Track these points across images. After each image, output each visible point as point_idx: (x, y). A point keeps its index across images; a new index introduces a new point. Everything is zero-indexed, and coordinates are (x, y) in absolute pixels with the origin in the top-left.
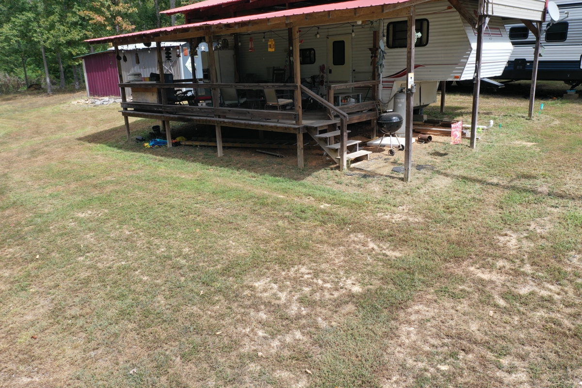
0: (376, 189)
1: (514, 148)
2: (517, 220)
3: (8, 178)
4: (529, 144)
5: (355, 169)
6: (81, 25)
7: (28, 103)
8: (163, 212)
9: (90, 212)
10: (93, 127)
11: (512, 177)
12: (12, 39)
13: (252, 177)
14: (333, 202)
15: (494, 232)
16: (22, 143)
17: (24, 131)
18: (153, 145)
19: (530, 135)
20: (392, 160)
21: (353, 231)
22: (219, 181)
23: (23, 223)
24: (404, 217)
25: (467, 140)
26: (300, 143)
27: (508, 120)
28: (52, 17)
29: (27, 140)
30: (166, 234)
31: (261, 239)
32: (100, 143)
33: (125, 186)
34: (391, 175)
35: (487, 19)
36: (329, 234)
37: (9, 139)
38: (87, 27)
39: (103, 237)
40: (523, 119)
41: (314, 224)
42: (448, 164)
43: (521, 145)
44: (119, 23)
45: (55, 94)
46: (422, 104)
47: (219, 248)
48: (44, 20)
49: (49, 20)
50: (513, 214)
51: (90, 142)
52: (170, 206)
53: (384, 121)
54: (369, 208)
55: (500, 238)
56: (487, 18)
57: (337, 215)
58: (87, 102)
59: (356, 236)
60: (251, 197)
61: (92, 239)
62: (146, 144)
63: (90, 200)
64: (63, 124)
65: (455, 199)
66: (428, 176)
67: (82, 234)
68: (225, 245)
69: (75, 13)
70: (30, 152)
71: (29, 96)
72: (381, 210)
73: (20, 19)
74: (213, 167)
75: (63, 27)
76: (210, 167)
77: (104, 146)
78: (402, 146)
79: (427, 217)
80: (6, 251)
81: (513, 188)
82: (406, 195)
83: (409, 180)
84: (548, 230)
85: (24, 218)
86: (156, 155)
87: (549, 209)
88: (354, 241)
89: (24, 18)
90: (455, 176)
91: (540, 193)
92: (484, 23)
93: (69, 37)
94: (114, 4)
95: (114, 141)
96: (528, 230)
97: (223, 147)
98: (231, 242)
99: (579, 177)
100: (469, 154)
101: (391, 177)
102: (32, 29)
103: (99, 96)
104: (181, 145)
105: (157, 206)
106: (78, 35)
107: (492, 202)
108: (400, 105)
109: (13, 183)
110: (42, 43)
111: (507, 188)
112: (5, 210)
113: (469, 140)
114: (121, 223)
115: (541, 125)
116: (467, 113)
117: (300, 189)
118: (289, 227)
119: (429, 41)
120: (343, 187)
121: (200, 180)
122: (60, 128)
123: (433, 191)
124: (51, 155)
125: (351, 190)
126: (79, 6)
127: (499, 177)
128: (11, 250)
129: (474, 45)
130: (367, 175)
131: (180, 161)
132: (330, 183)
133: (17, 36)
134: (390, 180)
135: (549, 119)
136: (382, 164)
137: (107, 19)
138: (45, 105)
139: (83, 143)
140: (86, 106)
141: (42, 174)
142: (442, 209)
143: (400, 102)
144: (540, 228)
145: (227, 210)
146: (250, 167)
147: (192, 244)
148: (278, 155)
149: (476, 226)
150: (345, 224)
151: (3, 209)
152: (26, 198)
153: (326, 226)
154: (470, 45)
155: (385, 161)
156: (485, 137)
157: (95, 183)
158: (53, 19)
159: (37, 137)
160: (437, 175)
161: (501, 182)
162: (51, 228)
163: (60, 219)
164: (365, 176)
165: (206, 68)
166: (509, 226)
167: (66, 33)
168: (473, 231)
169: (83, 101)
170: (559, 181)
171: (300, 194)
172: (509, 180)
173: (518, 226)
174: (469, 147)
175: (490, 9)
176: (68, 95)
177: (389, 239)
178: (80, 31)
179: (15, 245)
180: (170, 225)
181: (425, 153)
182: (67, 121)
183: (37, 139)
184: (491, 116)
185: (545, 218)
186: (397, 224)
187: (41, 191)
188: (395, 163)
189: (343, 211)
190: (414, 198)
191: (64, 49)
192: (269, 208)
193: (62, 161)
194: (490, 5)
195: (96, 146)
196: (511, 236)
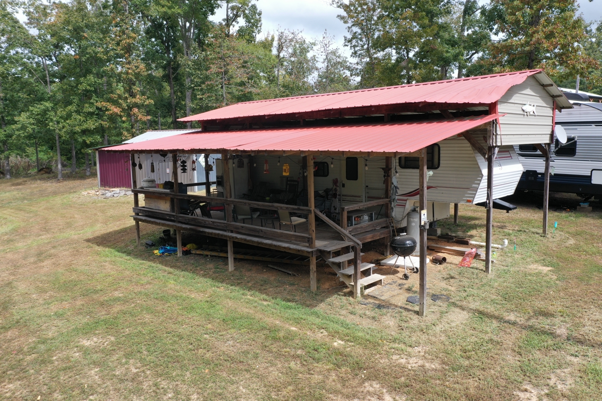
0: (391, 324)
1: (530, 275)
2: (537, 372)
3: (12, 288)
4: (546, 269)
5: (369, 296)
6: (97, 114)
7: (37, 190)
8: (172, 344)
9: (95, 339)
10: (102, 224)
11: (529, 313)
12: (28, 127)
13: (264, 300)
14: (347, 338)
15: (513, 386)
16: (29, 242)
17: (31, 227)
18: (163, 252)
19: (546, 257)
20: (406, 286)
21: (368, 379)
22: (230, 304)
23: (25, 349)
24: (421, 362)
25: (482, 262)
26: (313, 267)
27: (523, 236)
28: (70, 107)
29: (34, 238)
30: (174, 374)
31: (272, 385)
32: (109, 247)
33: (133, 305)
34: (406, 307)
35: (497, 150)
36: (343, 381)
37: (16, 235)
38: (103, 117)
39: (108, 375)
40: (537, 235)
41: (328, 367)
42: (464, 294)
43: (537, 271)
44: (134, 114)
45: (65, 180)
46: (435, 220)
47: (229, 396)
48: (62, 109)
49: (67, 110)
50: (532, 363)
51: (99, 244)
52: (178, 336)
53: (398, 245)
54: (384, 348)
55: (520, 394)
56: (496, 148)
57: (351, 356)
58: (98, 194)
59: (371, 386)
60: (263, 328)
61: (97, 377)
62: (156, 252)
63: (97, 323)
64: (71, 219)
65: (472, 340)
66: (444, 310)
67: (86, 369)
68: (235, 392)
69: (92, 103)
70: (37, 255)
71: (39, 181)
72: (397, 351)
73: (37, 108)
74: (224, 285)
75: (80, 117)
76: (220, 285)
77: (113, 250)
78: (416, 268)
79: (444, 363)
80: (6, 387)
81: (531, 328)
82: (422, 333)
83: (424, 314)
84: (569, 387)
85: (27, 343)
86: (165, 266)
87: (569, 358)
88: (368, 392)
89: (42, 107)
90: (471, 309)
91: (559, 336)
92: (494, 153)
93: (85, 126)
94: (131, 96)
95: (123, 244)
96: (548, 385)
97: (234, 258)
98: (241, 388)
99: (598, 317)
100: (484, 281)
101: (406, 309)
102: (49, 118)
103: (110, 187)
104: (191, 253)
105: (165, 335)
106: (94, 125)
107: (511, 346)
108: (413, 224)
109: (17, 295)
110: (57, 131)
111: (525, 327)
112: (7, 331)
113: (484, 263)
114: (128, 356)
115: (556, 245)
116: (481, 226)
117: (312, 319)
118: (302, 370)
119: (441, 165)
120: (357, 320)
121: (211, 303)
122: (69, 225)
123: (449, 329)
124: (58, 259)
125: (366, 323)
126: (98, 97)
127: (516, 313)
128: (11, 386)
129: (485, 172)
130: (382, 306)
131: (190, 275)
132: (344, 312)
133: (33, 124)
134: (405, 313)
135: (563, 237)
136: (397, 291)
137: (124, 110)
138: (55, 193)
139: (92, 245)
140: (96, 197)
141: (48, 285)
142: (459, 353)
143: (414, 222)
144: (561, 382)
145: (238, 344)
146: (261, 287)
147: (201, 389)
148: (290, 273)
149: (495, 377)
150: (360, 369)
151: (6, 329)
152: (30, 316)
153: (339, 370)
154: (481, 171)
155: (400, 287)
156: (500, 258)
157: (102, 299)
158: (70, 109)
159: (45, 234)
160: (453, 308)
161: (518, 320)
162: (54, 358)
163: (64, 347)
164: (379, 307)
165: (220, 175)
166: (528, 379)
167: (82, 123)
168: (492, 383)
169: (93, 192)
170: (577, 320)
171: (313, 326)
172: (526, 318)
173: (538, 379)
174: (484, 271)
175: (499, 140)
176: (77, 183)
177: (406, 389)
178: (96, 120)
179: (16, 379)
180: (178, 362)
181: (440, 278)
182: (76, 216)
183: (45, 238)
184: (505, 230)
185: (565, 370)
186: (413, 370)
187: (46, 307)
188: (409, 290)
189: (357, 351)
190: (430, 337)
191: (79, 137)
192: (281, 344)
193: (70, 268)
194: (498, 137)
195: (104, 251)
196: (531, 392)
